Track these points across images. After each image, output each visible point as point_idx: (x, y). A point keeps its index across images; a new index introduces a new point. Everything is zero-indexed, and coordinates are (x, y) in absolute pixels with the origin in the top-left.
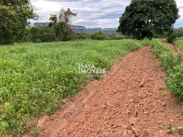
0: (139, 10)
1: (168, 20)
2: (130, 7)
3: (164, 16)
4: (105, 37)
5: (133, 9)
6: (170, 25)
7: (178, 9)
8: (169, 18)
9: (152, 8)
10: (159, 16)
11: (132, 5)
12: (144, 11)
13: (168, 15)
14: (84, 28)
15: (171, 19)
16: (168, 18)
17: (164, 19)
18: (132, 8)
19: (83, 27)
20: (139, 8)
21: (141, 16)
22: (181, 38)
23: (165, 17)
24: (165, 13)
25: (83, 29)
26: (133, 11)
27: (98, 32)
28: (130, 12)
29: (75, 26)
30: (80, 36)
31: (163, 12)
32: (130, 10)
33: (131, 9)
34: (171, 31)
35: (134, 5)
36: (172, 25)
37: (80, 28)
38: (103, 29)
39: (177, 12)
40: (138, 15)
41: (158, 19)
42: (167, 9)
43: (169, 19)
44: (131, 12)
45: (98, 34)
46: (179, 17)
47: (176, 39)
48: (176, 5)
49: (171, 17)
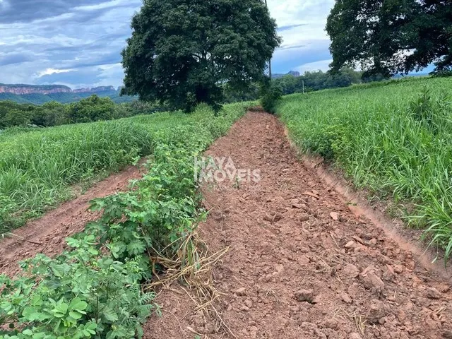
0: (168, 24)
1: (252, 51)
2: (142, 15)
3: (240, 39)
4: (112, 111)
5: (151, 23)
6: (261, 66)
7: (275, 20)
8: (255, 44)
9: (204, 18)
10: (228, 40)
11: (147, 12)
12: (185, 26)
13: (250, 35)
14: (65, 91)
15: (259, 47)
16: (250, 43)
17: (241, 47)
18: (149, 20)
19: (60, 87)
20: (167, 18)
21: (177, 42)
22: (292, 95)
23: (243, 41)
24: (243, 32)
25: (62, 93)
26: (153, 28)
27: (88, 100)
28: (145, 31)
29: (36, 87)
30: (37, 114)
31: (235, 28)
32: (146, 27)
33: (147, 22)
34: (266, 81)
35: (153, 11)
36: (267, 63)
37: (53, 91)
38: (116, 89)
39: (273, 29)
40: (170, 38)
41: (225, 47)
42: (244, 20)
43: (254, 47)
44: (147, 33)
45: (88, 104)
46: (280, 42)
47: (281, 99)
48: (266, 9)
49: (259, 42)
